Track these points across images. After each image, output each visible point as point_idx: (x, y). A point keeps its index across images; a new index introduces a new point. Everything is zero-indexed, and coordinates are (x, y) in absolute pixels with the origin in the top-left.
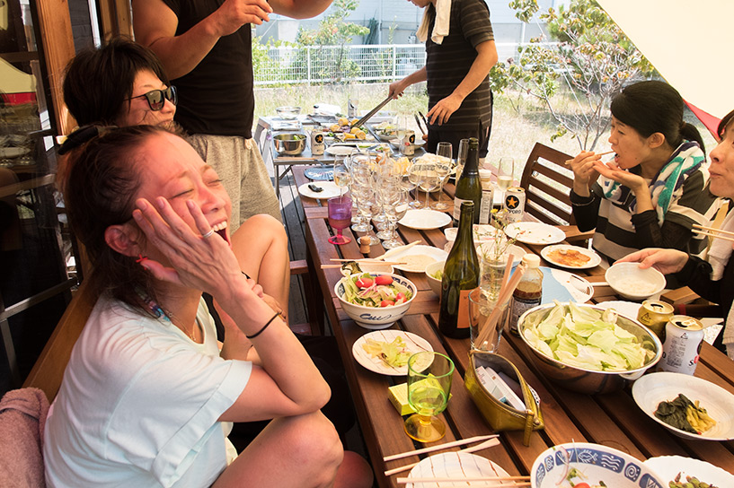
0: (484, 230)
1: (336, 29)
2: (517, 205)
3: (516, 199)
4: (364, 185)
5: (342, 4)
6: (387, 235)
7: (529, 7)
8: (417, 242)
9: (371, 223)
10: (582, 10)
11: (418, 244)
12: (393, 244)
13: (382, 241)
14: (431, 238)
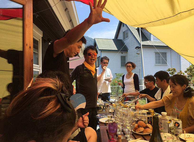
0: (167, 135)
1: (117, 82)
2: (179, 126)
3: (178, 123)
4: (120, 117)
5: (118, 75)
6: (128, 136)
7: (173, 71)
8: (140, 138)
9: (123, 131)
10: (191, 70)
11: (141, 139)
12: (131, 139)
13: (126, 138)
14: (146, 137)
